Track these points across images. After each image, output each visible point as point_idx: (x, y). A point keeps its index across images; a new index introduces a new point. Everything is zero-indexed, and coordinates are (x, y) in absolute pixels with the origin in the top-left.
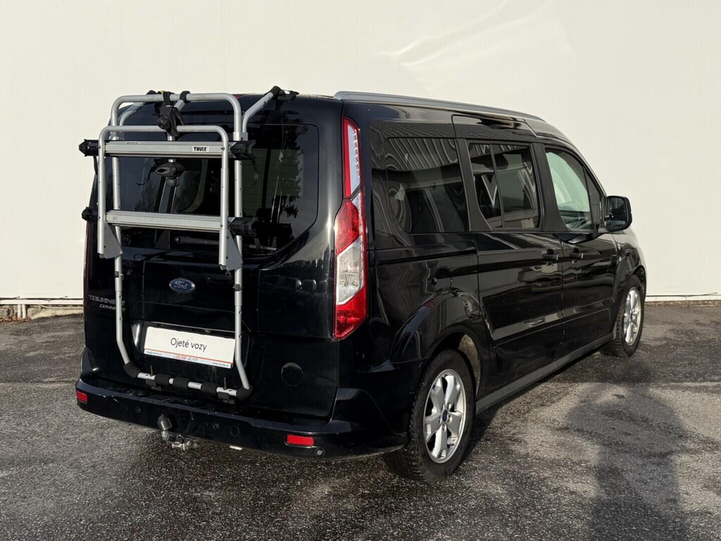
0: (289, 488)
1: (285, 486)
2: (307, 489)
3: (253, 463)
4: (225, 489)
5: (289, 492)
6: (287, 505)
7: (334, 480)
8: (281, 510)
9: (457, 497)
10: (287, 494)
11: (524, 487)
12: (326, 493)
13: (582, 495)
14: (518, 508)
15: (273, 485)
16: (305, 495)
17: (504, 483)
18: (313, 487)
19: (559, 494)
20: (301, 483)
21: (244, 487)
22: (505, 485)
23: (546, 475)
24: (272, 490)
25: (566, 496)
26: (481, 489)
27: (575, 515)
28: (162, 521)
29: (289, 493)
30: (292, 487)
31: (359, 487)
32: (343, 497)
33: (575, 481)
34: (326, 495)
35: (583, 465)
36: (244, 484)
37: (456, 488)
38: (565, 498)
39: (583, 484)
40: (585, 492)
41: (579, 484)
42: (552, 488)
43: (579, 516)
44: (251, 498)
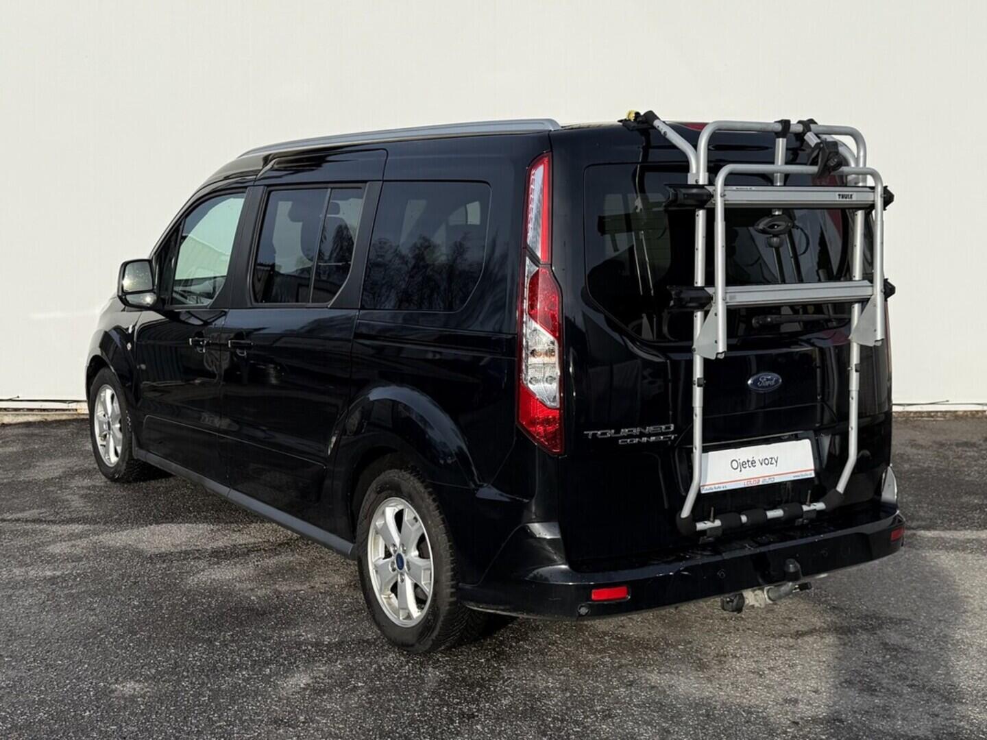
0: (251, 678)
1: (246, 675)
2: (276, 679)
3: (210, 642)
4: (159, 679)
5: (249, 684)
6: (241, 703)
7: (320, 667)
8: (230, 709)
9: (487, 693)
10: (245, 687)
11: (587, 678)
12: (302, 685)
13: (665, 691)
14: (568, 709)
15: (229, 674)
16: (270, 689)
17: (561, 672)
18: (287, 677)
19: (633, 690)
20: (271, 671)
21: (187, 677)
22: (561, 675)
23: (623, 662)
24: (225, 681)
25: (642, 692)
26: (524, 682)
27: (645, 720)
28: (55, 724)
29: (248, 686)
30: (256, 676)
31: (352, 678)
32: (324, 691)
33: (661, 671)
34: (301, 688)
35: (680, 647)
36: (188, 672)
37: (489, 680)
38: (640, 696)
39: (672, 676)
40: (670, 687)
41: (667, 675)
42: (625, 681)
43: (651, 721)
44: (192, 692)
